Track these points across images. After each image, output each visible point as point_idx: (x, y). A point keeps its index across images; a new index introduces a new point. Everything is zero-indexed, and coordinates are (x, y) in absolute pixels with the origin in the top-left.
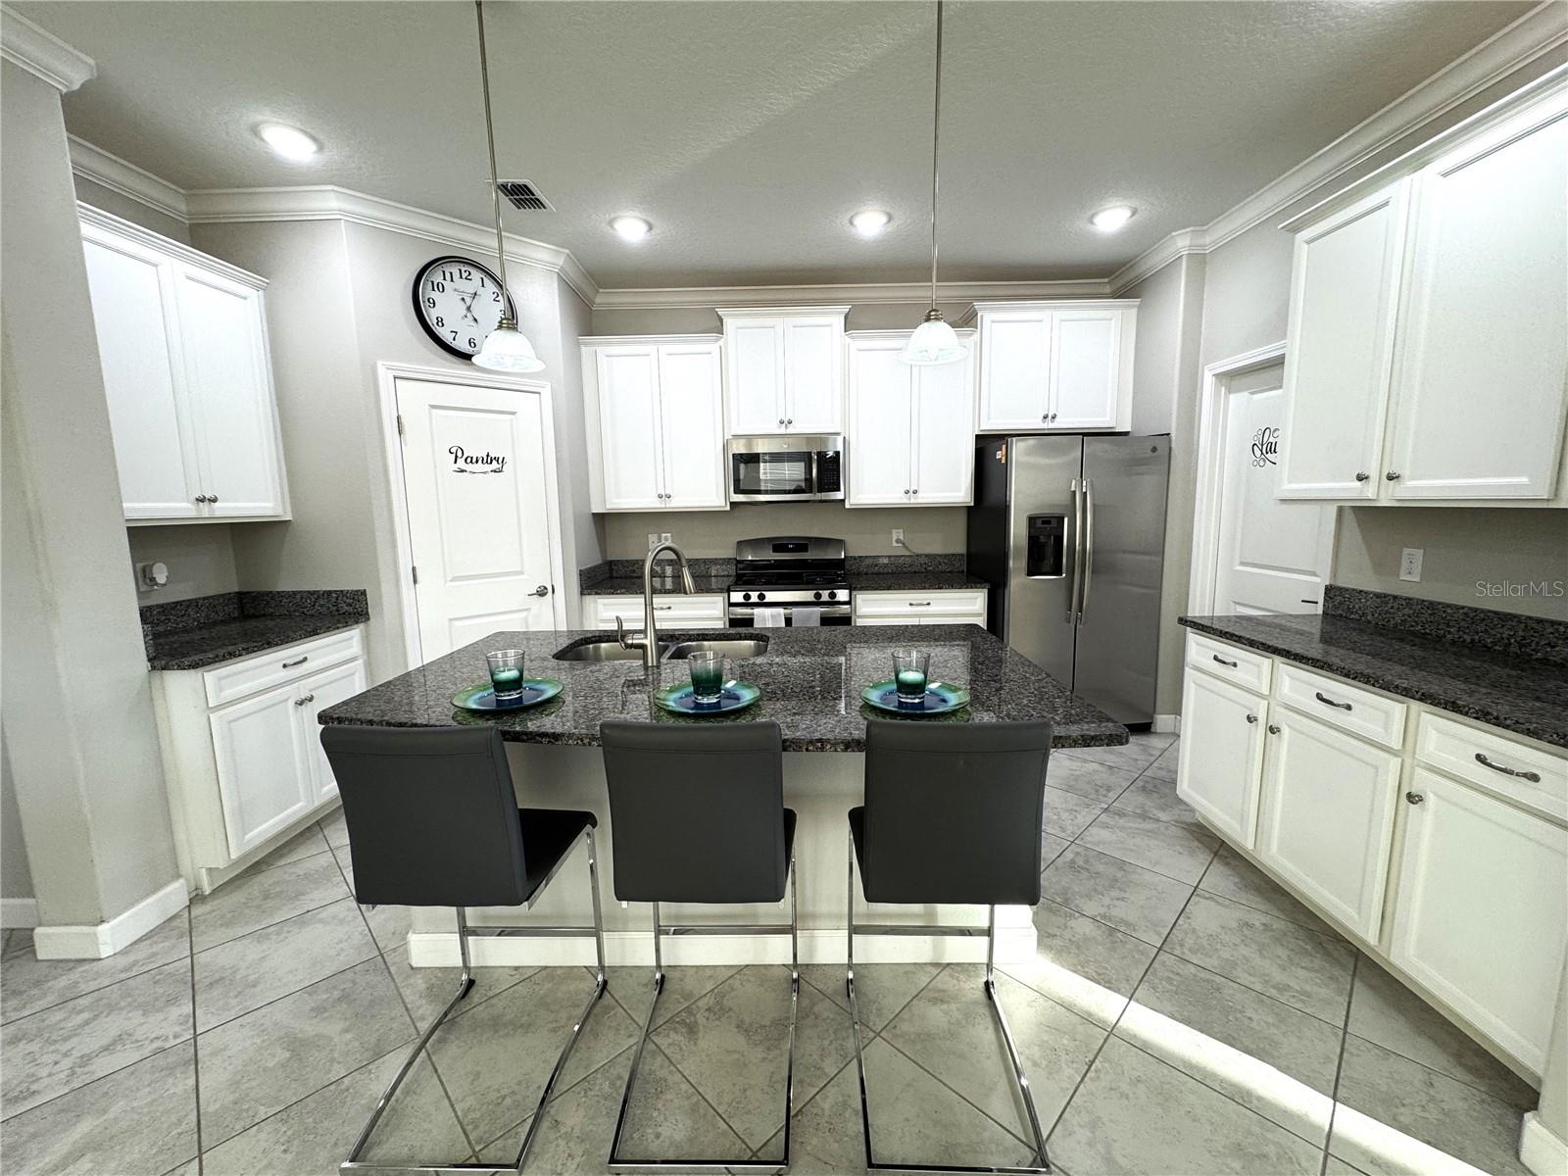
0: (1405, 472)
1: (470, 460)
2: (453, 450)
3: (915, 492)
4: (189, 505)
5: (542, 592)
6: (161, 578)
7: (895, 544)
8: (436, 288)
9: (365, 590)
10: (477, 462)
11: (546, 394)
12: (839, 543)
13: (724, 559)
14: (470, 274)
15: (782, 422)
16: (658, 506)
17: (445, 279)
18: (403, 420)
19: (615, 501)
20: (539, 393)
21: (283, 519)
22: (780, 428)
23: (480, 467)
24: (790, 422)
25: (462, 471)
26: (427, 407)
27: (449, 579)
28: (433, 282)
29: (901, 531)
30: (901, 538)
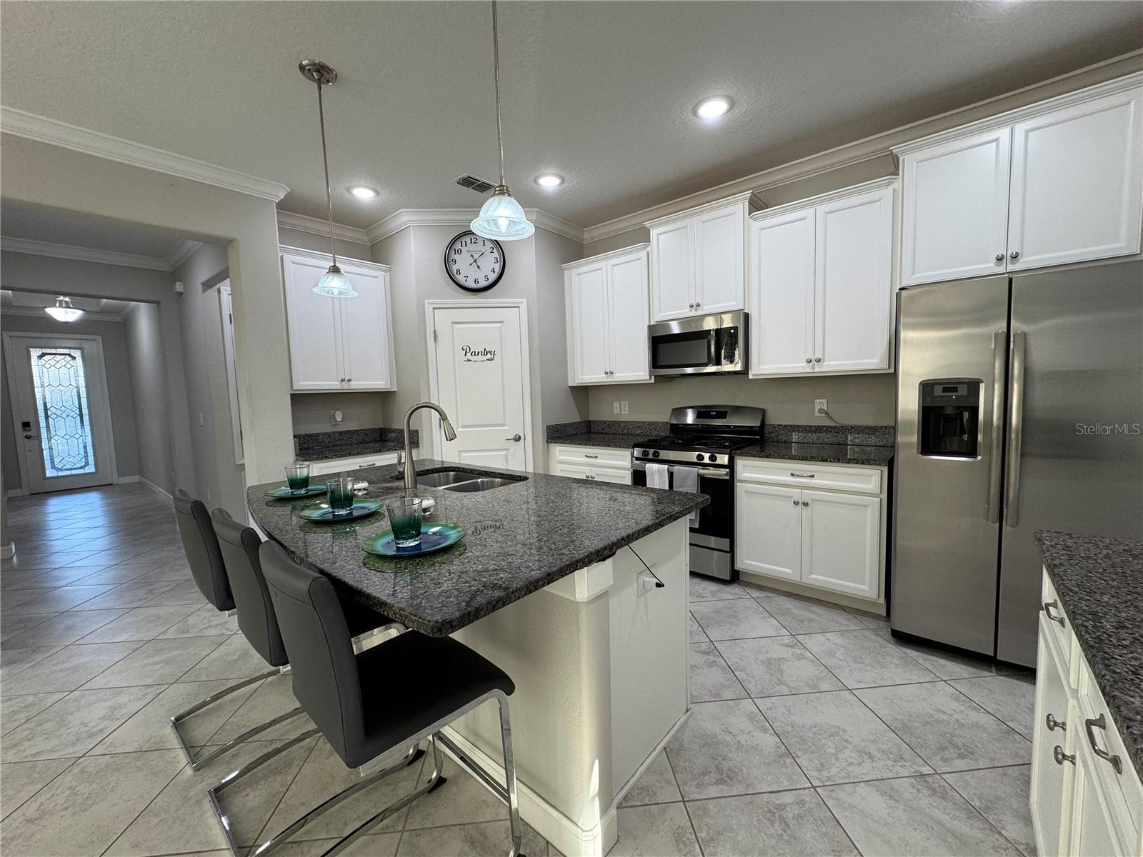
1: (474, 354)
4: (338, 383)
5: (518, 439)
6: (339, 419)
7: (817, 414)
9: (417, 430)
10: (478, 354)
11: (524, 307)
18: (437, 333)
19: (581, 377)
20: (519, 307)
23: (480, 357)
25: (469, 360)
26: (450, 324)
27: (460, 426)
29: (825, 401)
30: (825, 408)
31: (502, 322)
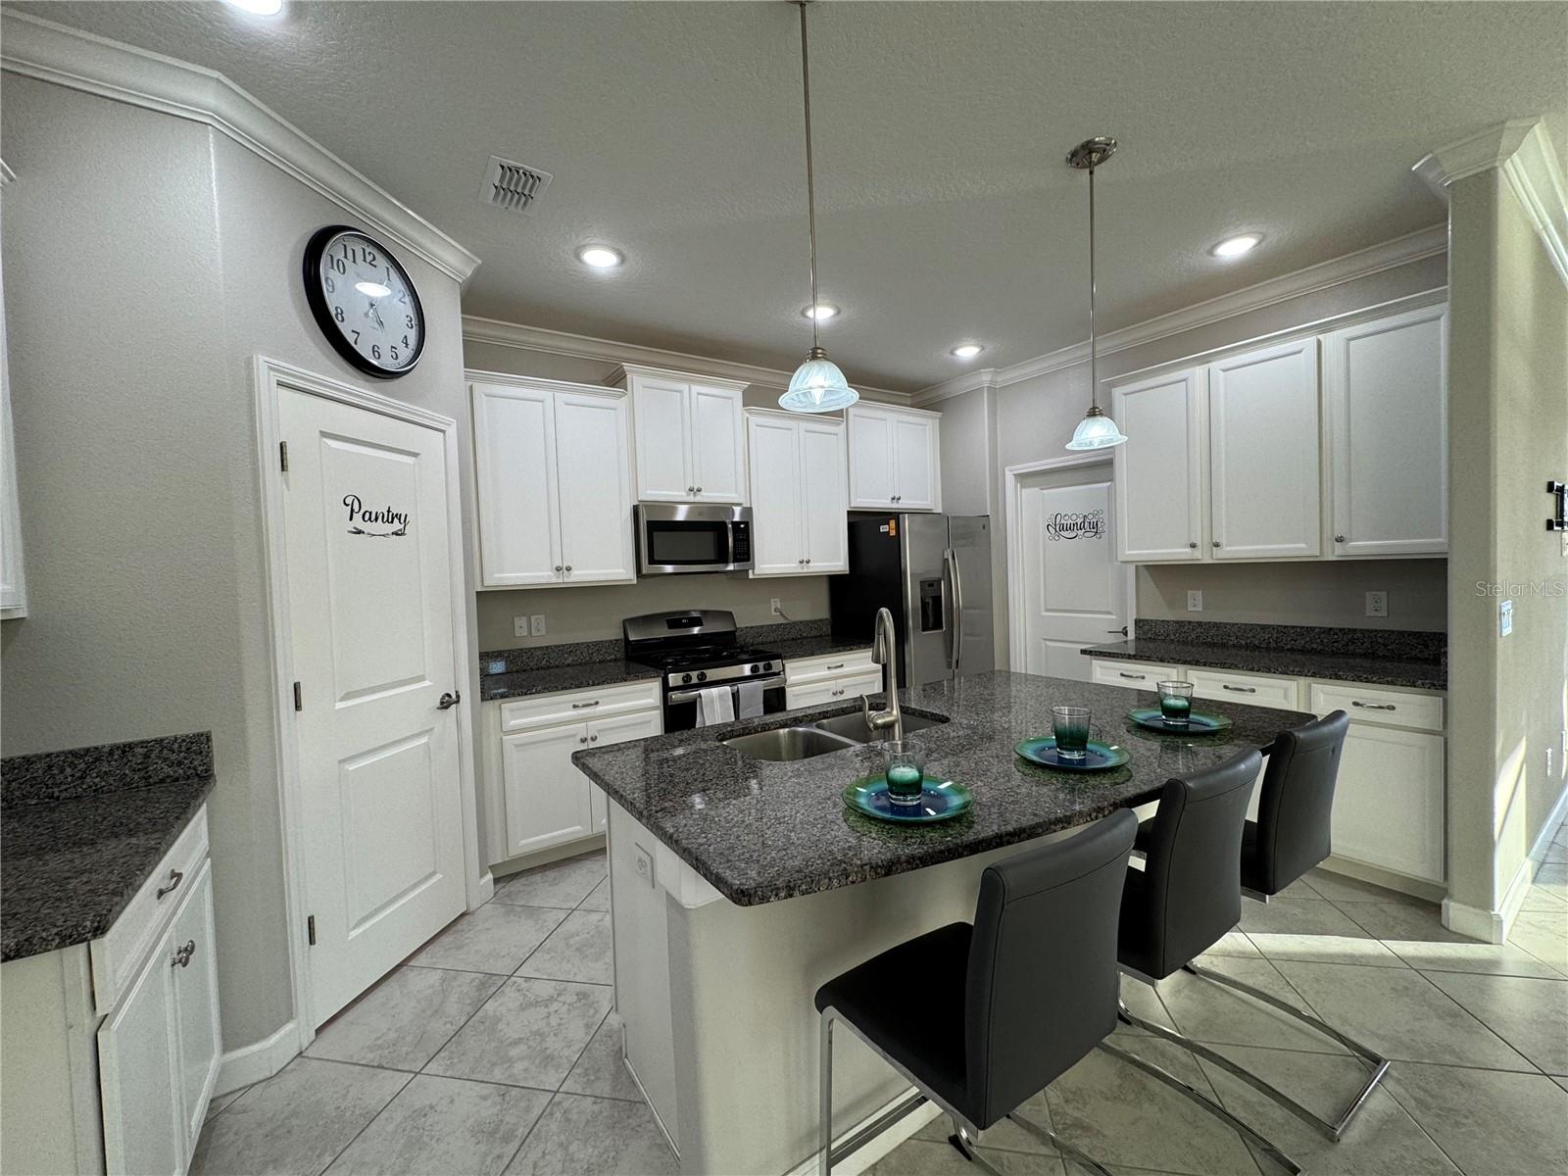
0: (1223, 541)
2: (349, 501)
3: (808, 562)
5: (446, 703)
8: (335, 267)
10: (376, 519)
12: (728, 616)
13: (611, 641)
14: (374, 259)
15: (691, 490)
16: (554, 580)
17: (346, 257)
20: (443, 431)
21: (16, 616)
22: (688, 495)
24: (699, 490)
25: (359, 532)
28: (332, 257)
31: (415, 455)
